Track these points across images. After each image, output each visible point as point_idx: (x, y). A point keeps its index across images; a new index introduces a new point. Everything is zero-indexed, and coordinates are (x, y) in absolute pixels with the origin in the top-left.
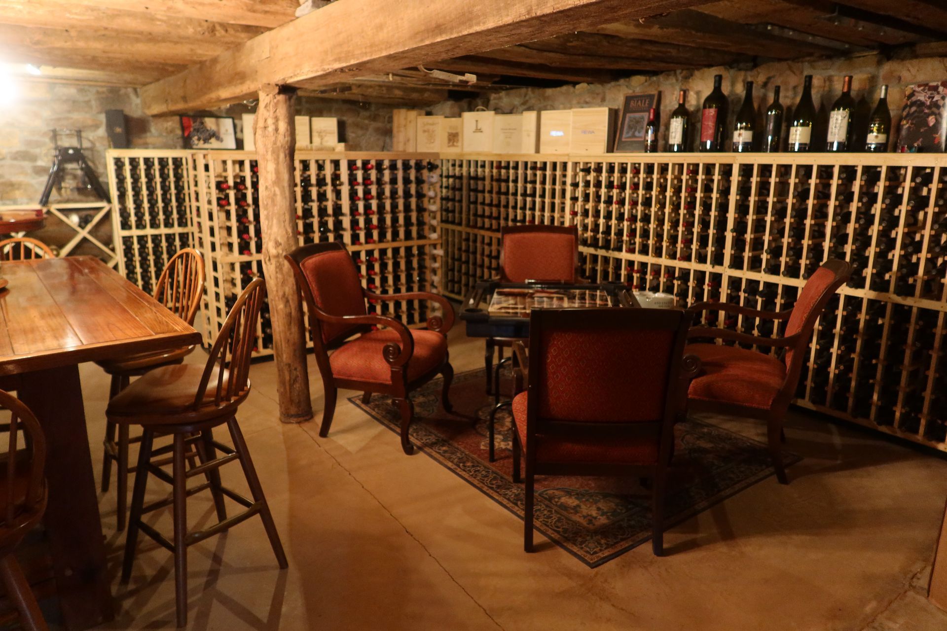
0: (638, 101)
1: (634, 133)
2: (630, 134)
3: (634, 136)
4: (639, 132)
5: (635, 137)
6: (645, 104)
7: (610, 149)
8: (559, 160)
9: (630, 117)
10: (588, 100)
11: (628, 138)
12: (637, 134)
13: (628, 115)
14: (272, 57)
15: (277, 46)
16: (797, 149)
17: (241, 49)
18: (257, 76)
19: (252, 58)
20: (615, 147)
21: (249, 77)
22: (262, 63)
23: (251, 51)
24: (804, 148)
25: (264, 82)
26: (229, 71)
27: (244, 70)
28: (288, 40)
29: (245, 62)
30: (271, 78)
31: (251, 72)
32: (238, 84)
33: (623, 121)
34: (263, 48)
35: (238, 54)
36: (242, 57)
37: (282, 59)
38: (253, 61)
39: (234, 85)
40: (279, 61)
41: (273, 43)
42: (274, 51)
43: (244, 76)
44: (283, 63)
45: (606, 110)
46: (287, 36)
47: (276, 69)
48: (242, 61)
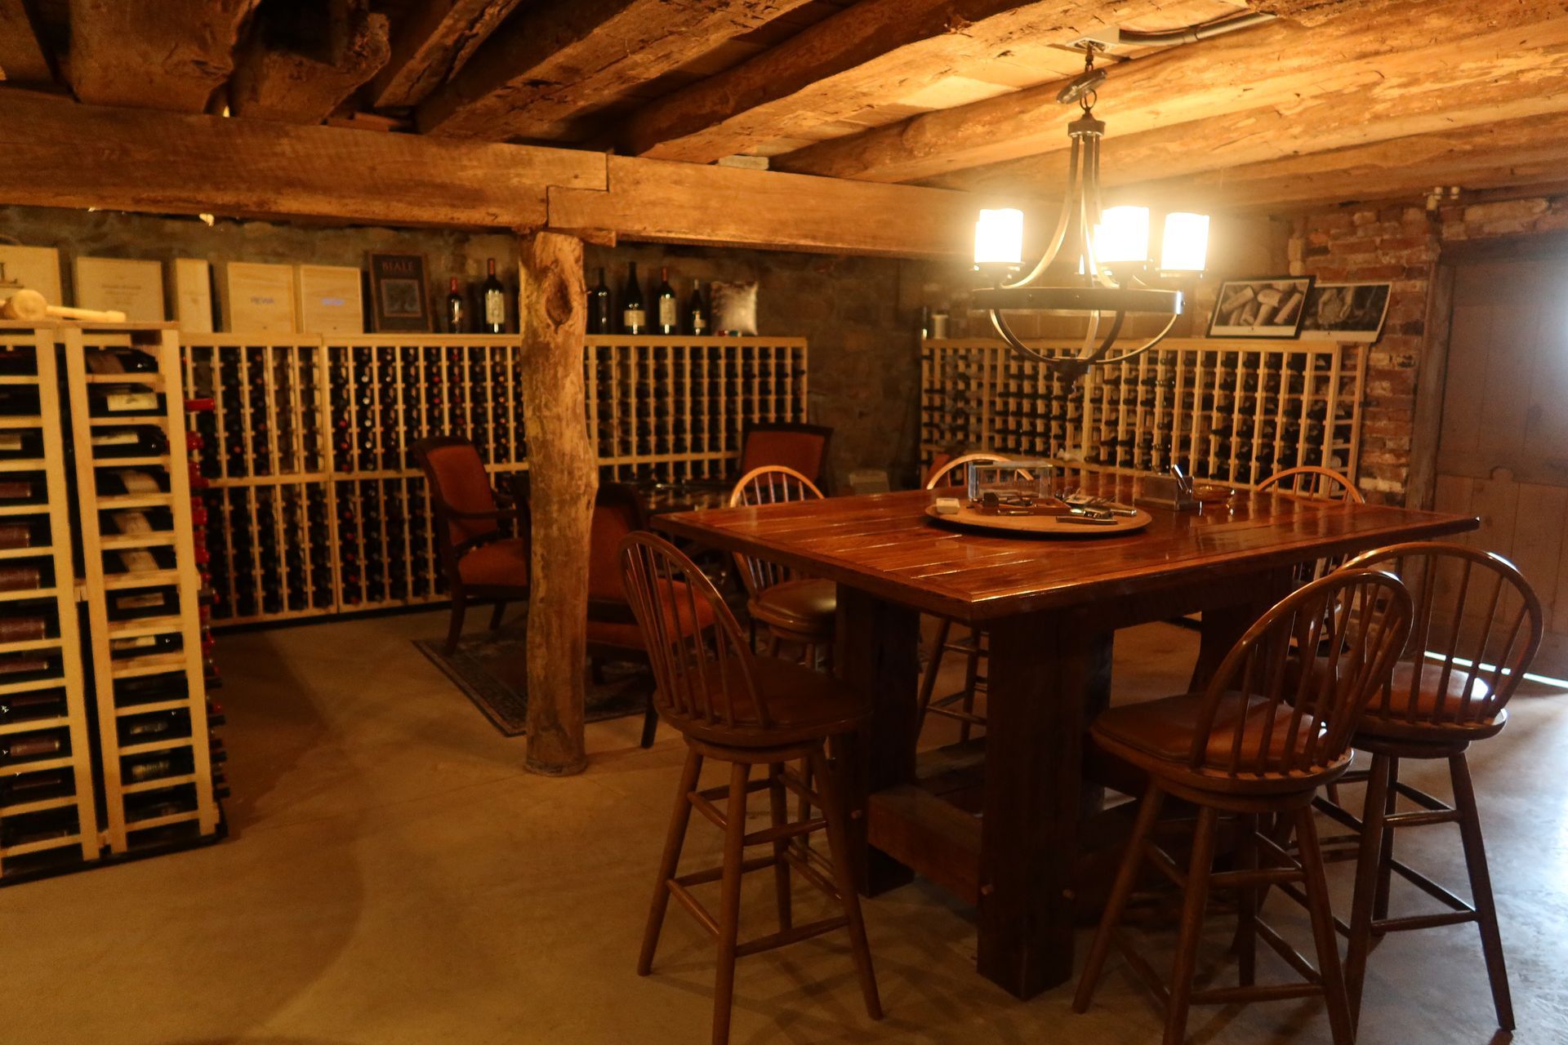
0: (394, 263)
1: (402, 306)
2: (396, 307)
3: (403, 311)
4: (411, 306)
5: (406, 312)
6: (407, 267)
7: (368, 328)
8: (295, 342)
9: (388, 286)
11: (392, 312)
12: (407, 307)
13: (383, 282)
14: (616, 194)
15: (638, 183)
16: (635, 332)
17: (457, 147)
18: (542, 208)
19: (518, 175)
20: (377, 323)
21: (503, 203)
22: (571, 194)
23: (515, 162)
24: (641, 331)
25: (579, 222)
26: (373, 169)
27: (476, 186)
28: (676, 182)
29: (480, 173)
30: (608, 222)
31: (516, 197)
32: (432, 205)
33: (378, 289)
34: (578, 172)
35: (443, 152)
36: (465, 162)
37: (653, 204)
38: (528, 182)
39: (410, 203)
40: (644, 204)
41: (621, 174)
42: (625, 186)
43: (474, 197)
44: (657, 210)
45: (356, 272)
46: (675, 177)
47: (627, 213)
48: (464, 168)
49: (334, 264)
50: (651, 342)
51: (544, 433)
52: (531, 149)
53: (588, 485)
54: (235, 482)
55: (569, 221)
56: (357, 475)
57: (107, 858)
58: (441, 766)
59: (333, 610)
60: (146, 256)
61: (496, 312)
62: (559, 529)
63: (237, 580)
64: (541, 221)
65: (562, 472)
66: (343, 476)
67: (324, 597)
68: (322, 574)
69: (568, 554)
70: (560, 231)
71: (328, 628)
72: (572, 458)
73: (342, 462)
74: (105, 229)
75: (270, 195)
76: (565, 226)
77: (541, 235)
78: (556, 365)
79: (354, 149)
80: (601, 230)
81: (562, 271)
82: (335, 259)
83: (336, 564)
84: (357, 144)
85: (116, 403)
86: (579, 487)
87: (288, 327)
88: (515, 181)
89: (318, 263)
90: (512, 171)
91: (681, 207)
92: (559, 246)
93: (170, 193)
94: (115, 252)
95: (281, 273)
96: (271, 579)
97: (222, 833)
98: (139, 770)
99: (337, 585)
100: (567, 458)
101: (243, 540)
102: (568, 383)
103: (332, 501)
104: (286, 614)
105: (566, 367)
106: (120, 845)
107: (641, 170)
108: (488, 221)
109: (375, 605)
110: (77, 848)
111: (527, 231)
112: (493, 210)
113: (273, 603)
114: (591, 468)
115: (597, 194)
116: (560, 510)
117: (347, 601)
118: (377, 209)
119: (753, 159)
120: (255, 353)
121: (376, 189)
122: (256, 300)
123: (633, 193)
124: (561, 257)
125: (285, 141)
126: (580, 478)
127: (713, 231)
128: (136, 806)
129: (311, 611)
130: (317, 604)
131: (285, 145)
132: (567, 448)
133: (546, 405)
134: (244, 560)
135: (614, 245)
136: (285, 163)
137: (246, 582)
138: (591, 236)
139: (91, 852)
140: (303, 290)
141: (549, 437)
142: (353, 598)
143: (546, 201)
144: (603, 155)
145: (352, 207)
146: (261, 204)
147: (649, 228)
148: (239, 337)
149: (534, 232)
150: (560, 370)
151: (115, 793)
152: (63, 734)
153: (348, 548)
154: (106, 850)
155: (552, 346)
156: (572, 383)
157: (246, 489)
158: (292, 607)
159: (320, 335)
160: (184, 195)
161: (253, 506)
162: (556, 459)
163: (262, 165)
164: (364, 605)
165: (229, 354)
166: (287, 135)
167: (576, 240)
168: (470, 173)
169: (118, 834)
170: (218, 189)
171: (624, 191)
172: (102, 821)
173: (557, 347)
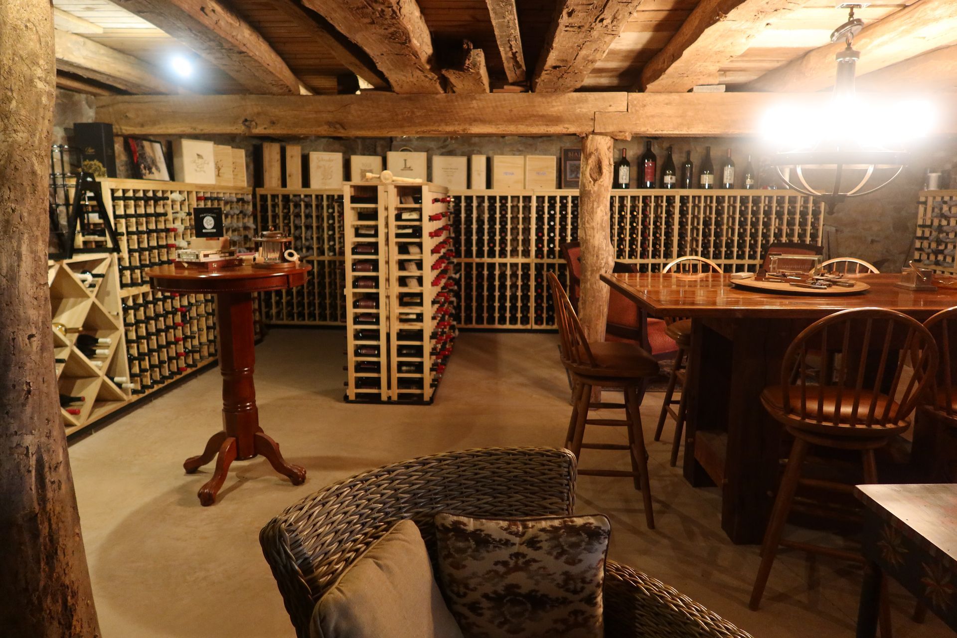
0: (575, 153)
1: (577, 175)
2: (573, 176)
3: (577, 177)
7: (559, 186)
8: (522, 193)
9: (570, 164)
10: (521, 149)
11: (571, 179)
13: (568, 163)
14: (632, 113)
15: (645, 106)
16: (707, 187)
17: (550, 97)
18: (591, 123)
19: (580, 108)
20: (563, 185)
21: (571, 122)
22: (607, 114)
23: (579, 101)
24: (710, 187)
25: (610, 129)
26: (511, 111)
27: (559, 115)
28: (667, 104)
29: (561, 108)
30: (626, 128)
31: (578, 119)
32: (537, 125)
33: (565, 166)
34: (611, 103)
35: (544, 100)
36: (554, 104)
37: (653, 116)
38: (584, 110)
39: (527, 125)
40: (648, 117)
41: (635, 102)
42: (637, 108)
43: (557, 120)
44: (655, 120)
45: (554, 158)
46: (667, 101)
47: (638, 122)
48: (553, 107)
49: (545, 155)
50: (715, 193)
51: (586, 235)
52: (587, 94)
53: (607, 263)
54: (490, 260)
55: (605, 129)
56: (546, 261)
57: (389, 402)
58: (534, 396)
59: (529, 327)
60: (463, 155)
61: (624, 177)
62: (591, 285)
63: (488, 307)
64: (591, 130)
65: (593, 256)
66: (539, 261)
67: (525, 320)
68: (525, 308)
69: (594, 297)
70: (601, 134)
71: (526, 335)
72: (599, 249)
73: (539, 253)
74: (447, 143)
75: (467, 126)
76: (603, 131)
77: (590, 137)
78: (593, 201)
79: (504, 103)
80: (621, 132)
81: (600, 154)
82: (545, 152)
83: (532, 304)
84: (505, 100)
85: (405, 216)
86: (601, 264)
87: (521, 186)
88: (578, 111)
89: (538, 155)
90: (577, 106)
91: (670, 117)
92: (599, 141)
93: (428, 128)
94: (451, 153)
95: (518, 160)
96: (502, 308)
97: (431, 401)
98: (404, 368)
99: (532, 314)
100: (596, 249)
101: (491, 288)
102: (599, 210)
103: (533, 273)
104: (508, 326)
105: (598, 203)
106: (395, 398)
107: (647, 99)
108: (565, 131)
109: (549, 327)
110: (379, 395)
111: (584, 135)
112: (566, 126)
113: (502, 320)
114: (609, 254)
115: (621, 114)
116: (591, 275)
117: (536, 323)
118: (512, 129)
119: (715, 87)
120: (504, 199)
121: (512, 120)
122: (506, 173)
123: (641, 112)
124: (600, 147)
125: (474, 102)
126: (602, 259)
127: (688, 129)
128: (402, 383)
129: (519, 326)
130: (522, 323)
131: (474, 104)
132: (596, 243)
133: (588, 222)
134: (491, 298)
135: (629, 139)
136: (474, 111)
137: (491, 308)
138: (616, 136)
139: (384, 398)
140: (527, 168)
141: (588, 237)
142: (539, 322)
143: (594, 120)
144: (626, 93)
145: (501, 129)
146: (464, 130)
147: (650, 130)
148: (496, 191)
149: (587, 136)
150: (595, 204)
151: (395, 375)
152: (378, 348)
153: (539, 297)
154: (389, 398)
155: (592, 192)
156: (601, 210)
157: (494, 264)
158: (511, 323)
159: (533, 190)
160: (434, 128)
161: (497, 272)
162: (591, 249)
163: (465, 113)
164: (544, 327)
165: (492, 199)
166: (475, 99)
167: (609, 138)
168: (556, 109)
169: (395, 392)
170: (446, 125)
171: (637, 111)
172: (389, 387)
173: (594, 192)
